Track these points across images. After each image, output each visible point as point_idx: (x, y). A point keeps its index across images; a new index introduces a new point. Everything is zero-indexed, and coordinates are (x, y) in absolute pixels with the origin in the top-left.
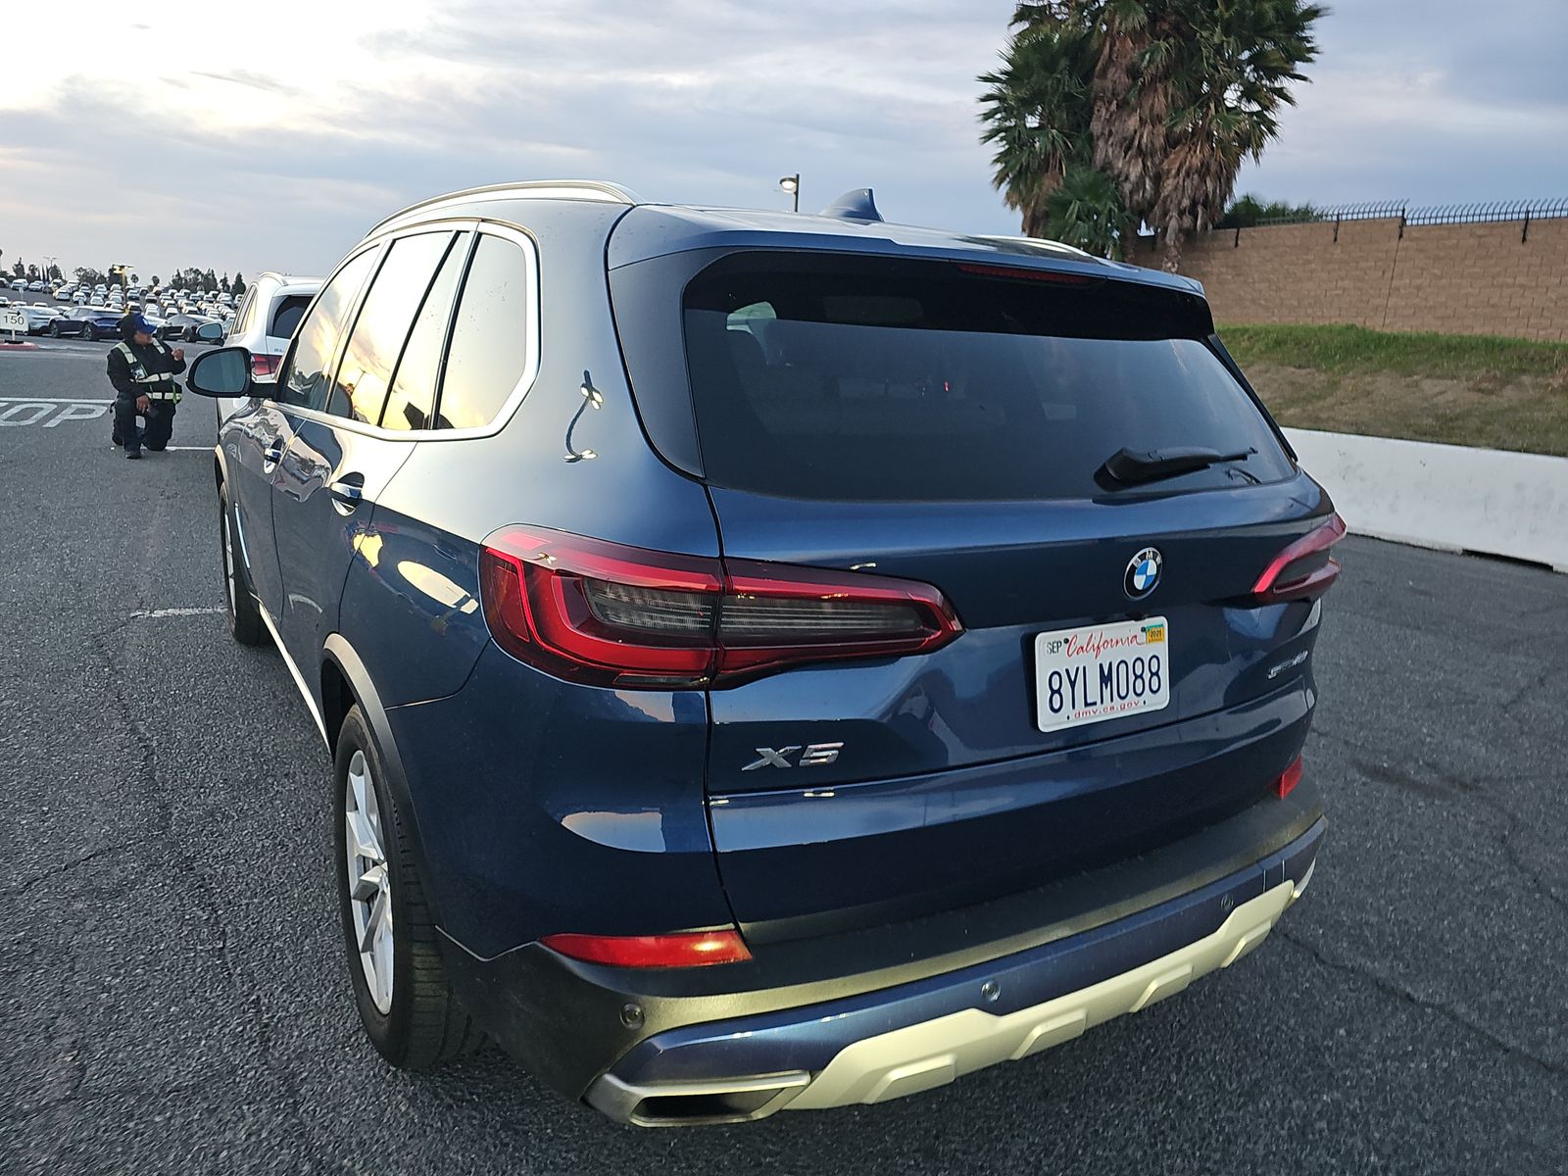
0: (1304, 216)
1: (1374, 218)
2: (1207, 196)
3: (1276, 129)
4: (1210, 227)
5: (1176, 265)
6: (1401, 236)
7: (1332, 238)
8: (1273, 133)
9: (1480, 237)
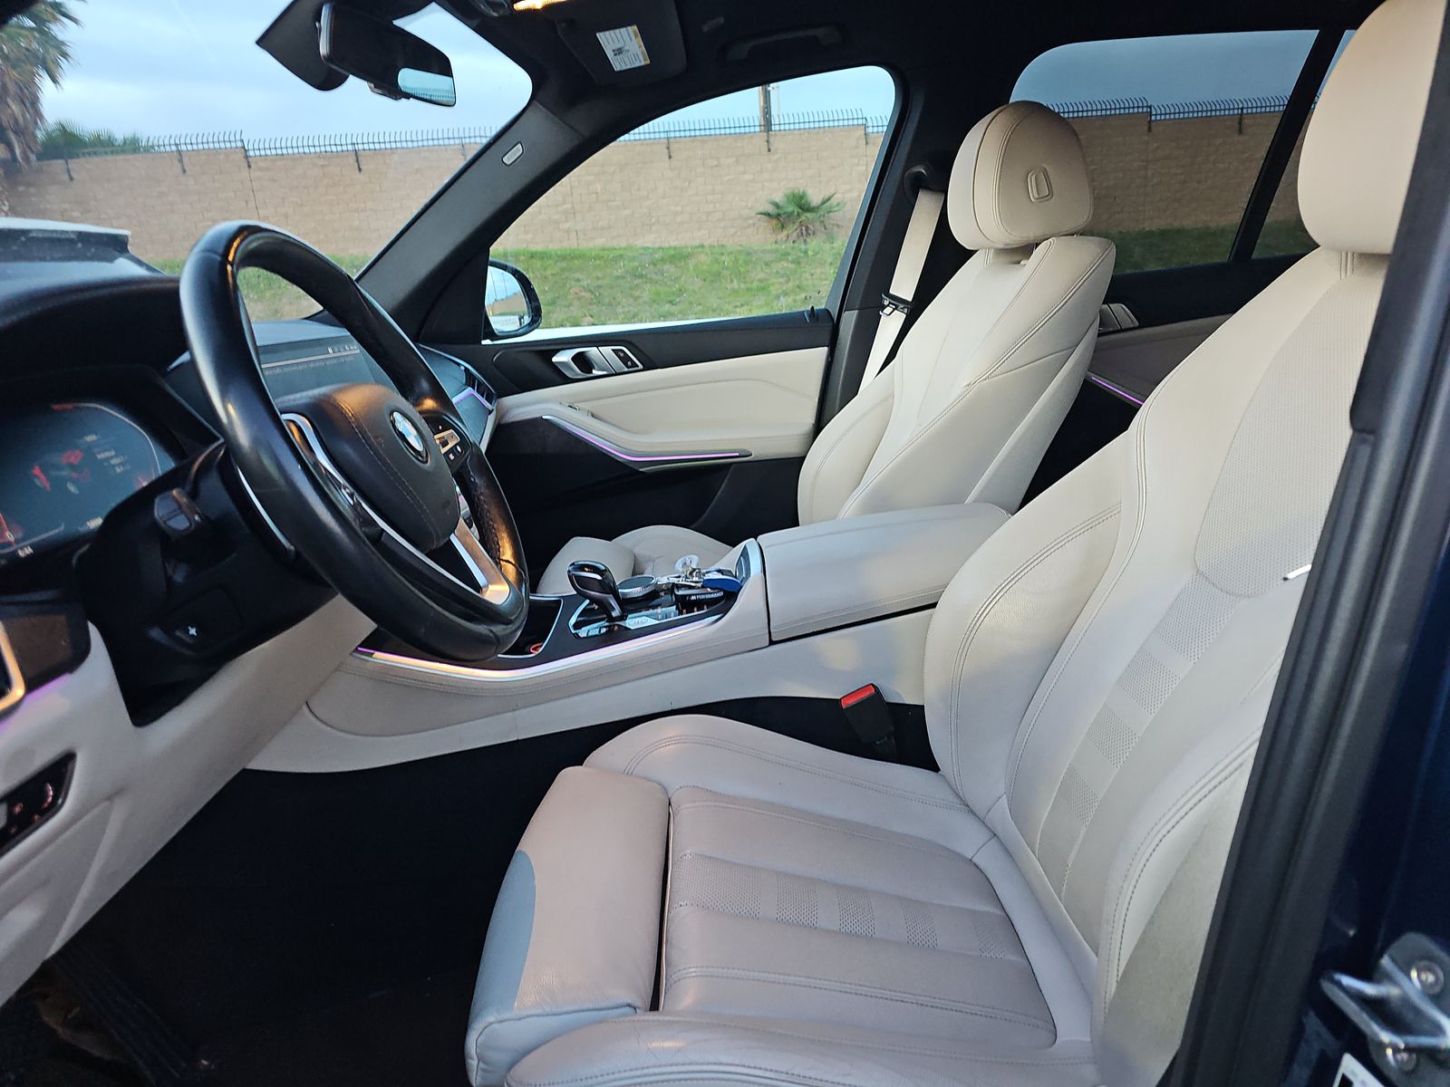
0: (132, 146)
1: (215, 148)
2: (16, 121)
3: (69, 50)
4: (33, 157)
5: (6, 203)
6: (249, 166)
7: (180, 170)
8: (65, 55)
9: (322, 166)
